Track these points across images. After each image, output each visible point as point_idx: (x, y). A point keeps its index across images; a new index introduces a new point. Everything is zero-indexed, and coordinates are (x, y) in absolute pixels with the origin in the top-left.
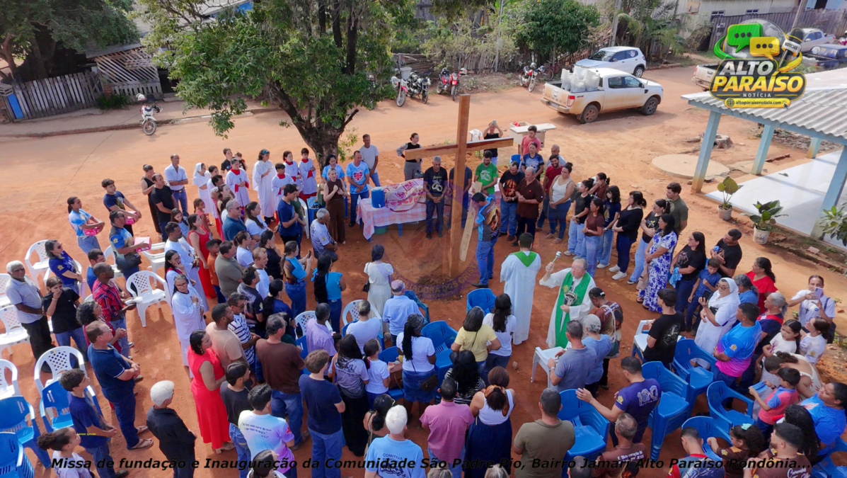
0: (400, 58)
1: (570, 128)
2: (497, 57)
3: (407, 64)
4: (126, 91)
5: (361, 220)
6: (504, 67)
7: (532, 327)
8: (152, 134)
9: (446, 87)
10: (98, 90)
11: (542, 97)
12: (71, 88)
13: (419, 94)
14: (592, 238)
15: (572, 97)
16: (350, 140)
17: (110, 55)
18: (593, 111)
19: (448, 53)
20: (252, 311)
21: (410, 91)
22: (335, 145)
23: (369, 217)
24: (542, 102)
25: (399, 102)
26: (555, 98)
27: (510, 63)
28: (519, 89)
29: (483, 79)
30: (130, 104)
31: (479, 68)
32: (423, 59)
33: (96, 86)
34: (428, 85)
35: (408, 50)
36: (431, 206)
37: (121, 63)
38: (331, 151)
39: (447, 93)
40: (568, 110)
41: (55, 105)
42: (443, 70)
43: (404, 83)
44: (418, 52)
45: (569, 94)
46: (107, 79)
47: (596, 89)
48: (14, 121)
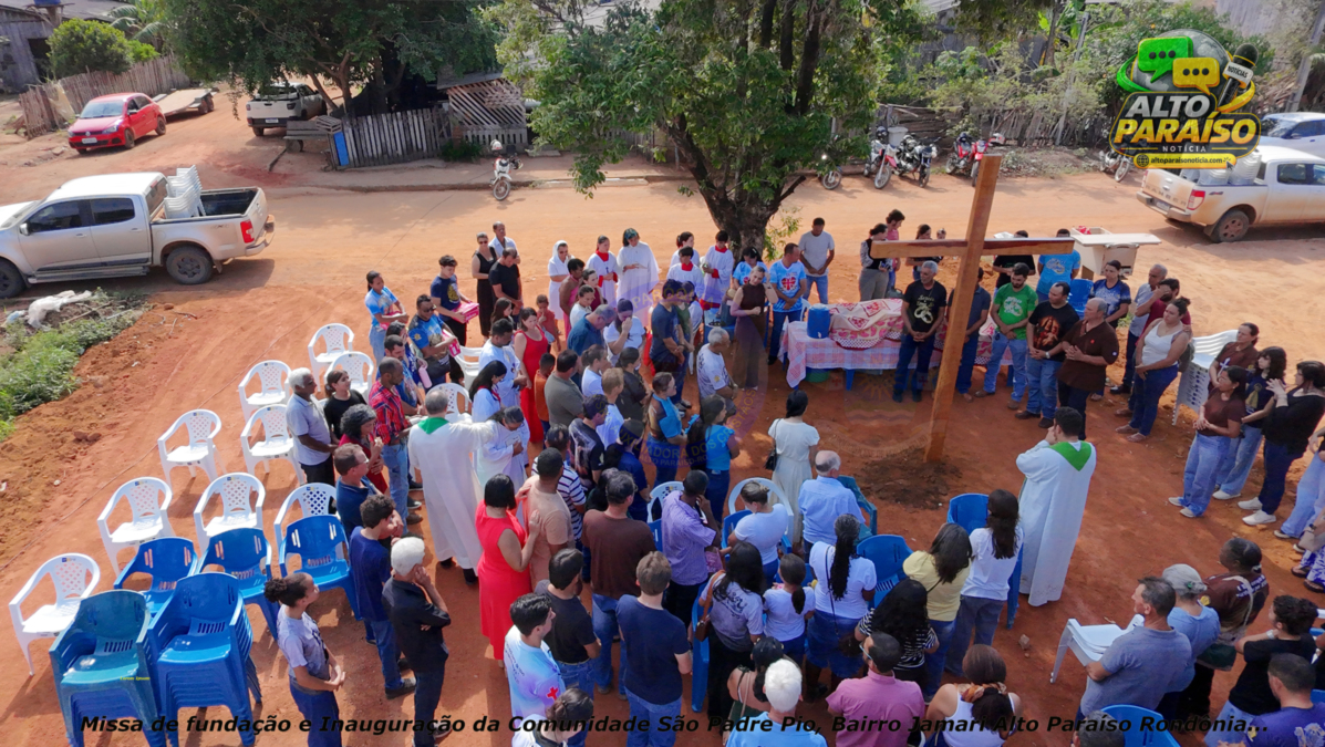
0: (890, 113)
1: (1189, 249)
2: (1062, 120)
3: (901, 122)
4: (481, 139)
5: (786, 354)
6: (1073, 137)
7: (1068, 581)
8: (503, 199)
9: (962, 162)
10: (445, 134)
11: (1139, 192)
12: (412, 129)
13: (915, 170)
14: (1214, 440)
15: (1200, 194)
16: (786, 227)
17: (467, 86)
18: (1238, 221)
19: (973, 109)
20: (586, 464)
21: (899, 166)
22: (762, 231)
23: (800, 352)
24: (1139, 198)
25: (879, 181)
26: (1165, 193)
27: (1085, 132)
28: (1097, 175)
29: (1032, 154)
30: (483, 156)
31: (1027, 136)
32: (930, 116)
33: (444, 129)
34: (931, 158)
35: (905, 100)
36: (908, 346)
37: (479, 98)
38: (754, 241)
39: (963, 175)
40: (1189, 216)
41: (390, 150)
42: (962, 135)
43: (890, 151)
44: (922, 103)
45: (1194, 186)
46: (458, 118)
47: (1250, 182)
48: (336, 167)
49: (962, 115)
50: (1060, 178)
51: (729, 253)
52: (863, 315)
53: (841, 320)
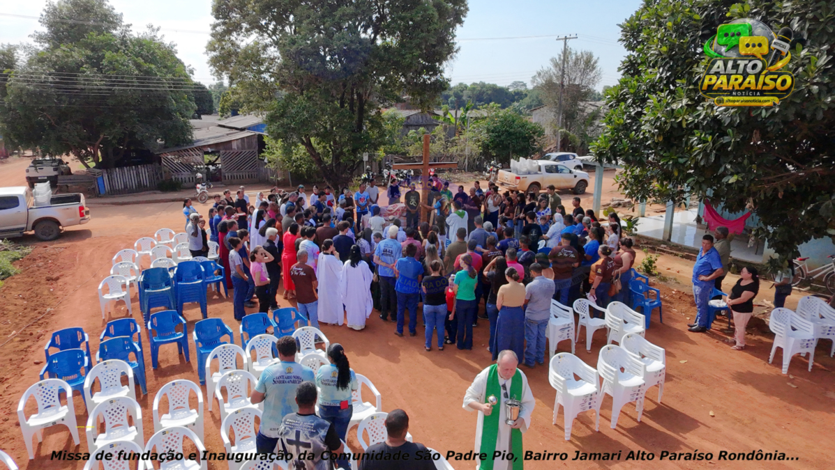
0: (390, 159)
4: (180, 180)
6: (472, 168)
8: (204, 202)
12: (141, 175)
17: (172, 152)
30: (182, 188)
33: (159, 175)
41: (128, 186)
44: (404, 153)
45: (517, 176)
46: (167, 169)
47: (536, 173)
48: (98, 195)
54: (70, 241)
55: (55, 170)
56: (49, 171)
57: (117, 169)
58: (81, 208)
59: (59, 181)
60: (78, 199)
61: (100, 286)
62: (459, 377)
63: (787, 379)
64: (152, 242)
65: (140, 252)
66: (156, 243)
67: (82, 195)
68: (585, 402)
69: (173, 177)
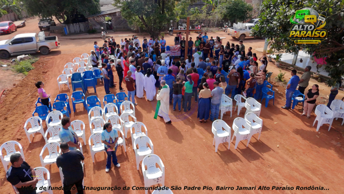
0: (182, 21)
2: (216, 22)
3: (185, 23)
4: (96, 29)
6: (218, 25)
10: (88, 28)
12: (81, 27)
17: (92, 17)
18: (243, 37)
19: (198, 19)
26: (231, 32)
27: (221, 24)
29: (210, 28)
31: (210, 25)
32: (190, 21)
40: (235, 36)
41: (76, 31)
42: (196, 25)
43: (182, 28)
45: (235, 31)
46: (91, 24)
47: (244, 30)
48: (65, 35)
49: (196, 21)
50: (215, 32)
51: (153, 40)
52: (175, 47)
53: (171, 48)
54: (53, 55)
55: (49, 23)
56: (46, 24)
57: (71, 24)
58: (56, 42)
59: (50, 29)
60: (54, 38)
61: (58, 79)
62: (183, 123)
63: (317, 133)
64: (80, 60)
65: (75, 63)
66: (81, 60)
67: (56, 37)
68: (224, 139)
69: (93, 28)
